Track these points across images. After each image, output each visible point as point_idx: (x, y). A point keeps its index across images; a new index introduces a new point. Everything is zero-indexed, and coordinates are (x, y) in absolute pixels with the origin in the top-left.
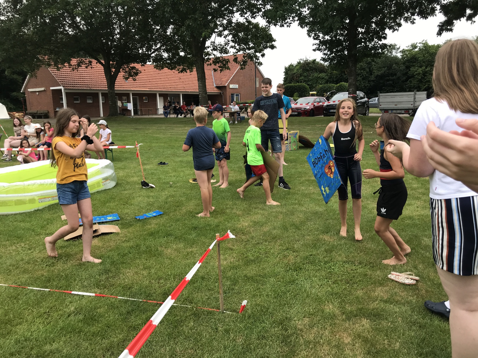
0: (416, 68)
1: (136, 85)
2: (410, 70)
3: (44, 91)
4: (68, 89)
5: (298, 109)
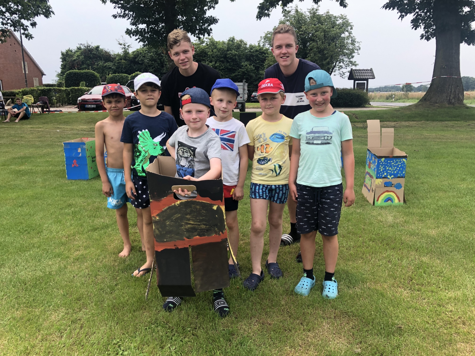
5: (95, 100)
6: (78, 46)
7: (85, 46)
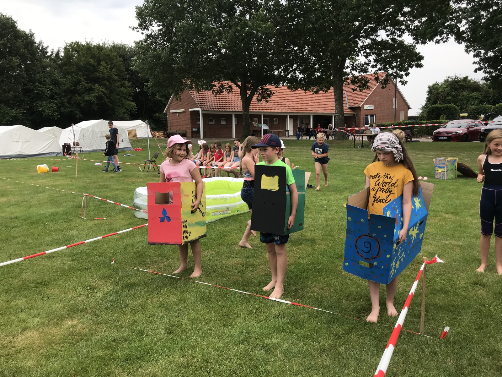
1: (267, 107)
3: (184, 112)
4: (205, 111)
5: (448, 133)
6: (446, 79)
7: (452, 79)
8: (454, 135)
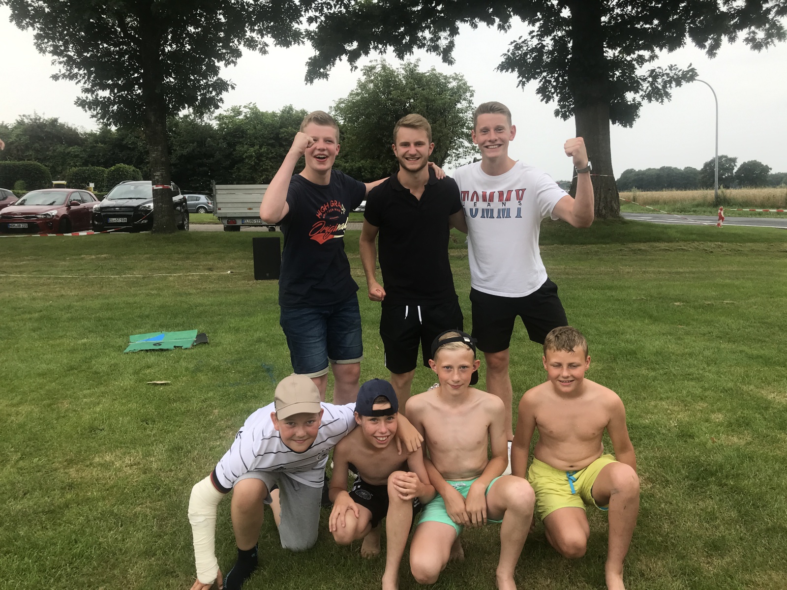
0: (246, 146)
2: (235, 150)
5: (27, 216)
6: (19, 119)
7: (30, 120)
8: (41, 219)
